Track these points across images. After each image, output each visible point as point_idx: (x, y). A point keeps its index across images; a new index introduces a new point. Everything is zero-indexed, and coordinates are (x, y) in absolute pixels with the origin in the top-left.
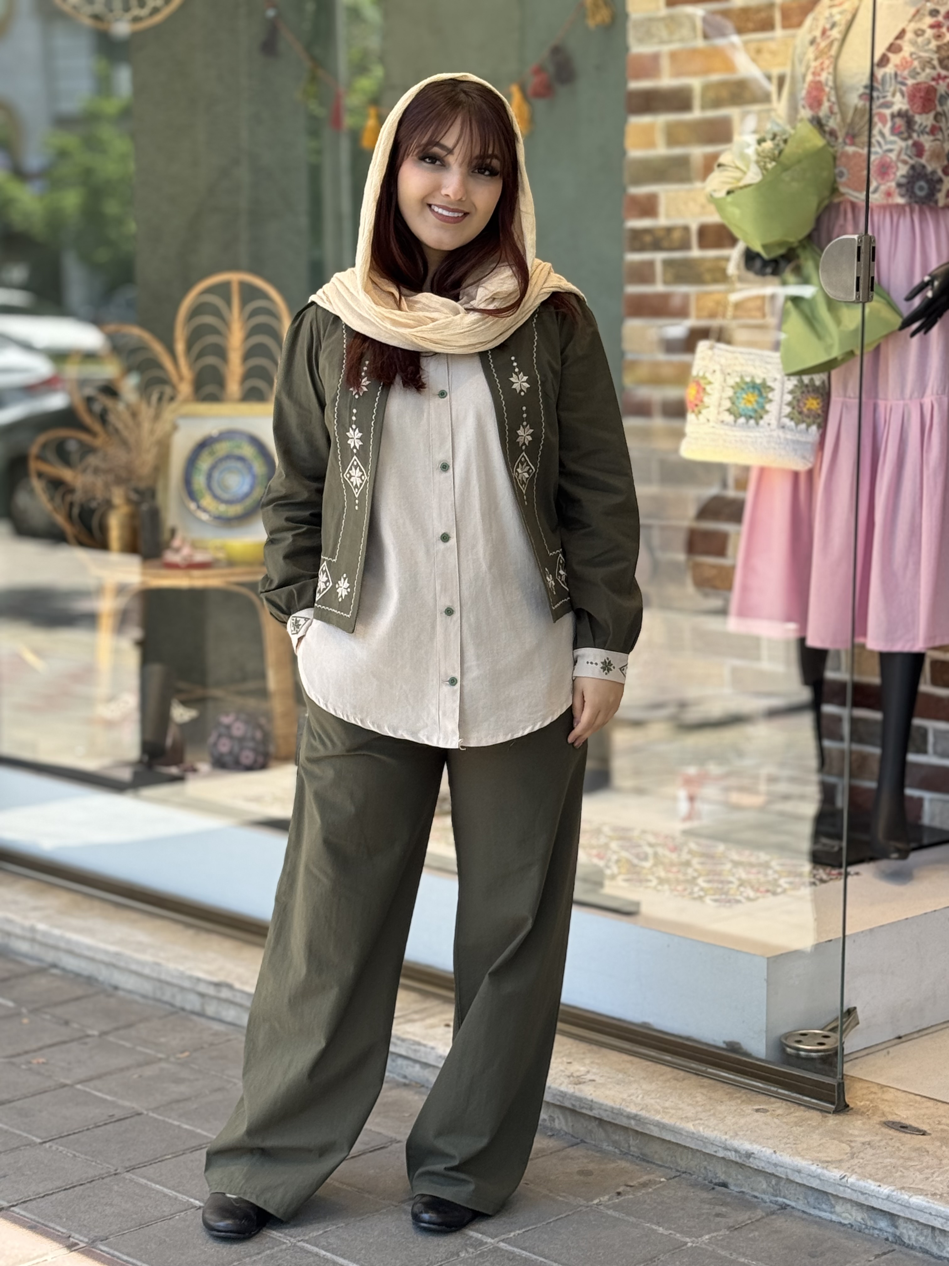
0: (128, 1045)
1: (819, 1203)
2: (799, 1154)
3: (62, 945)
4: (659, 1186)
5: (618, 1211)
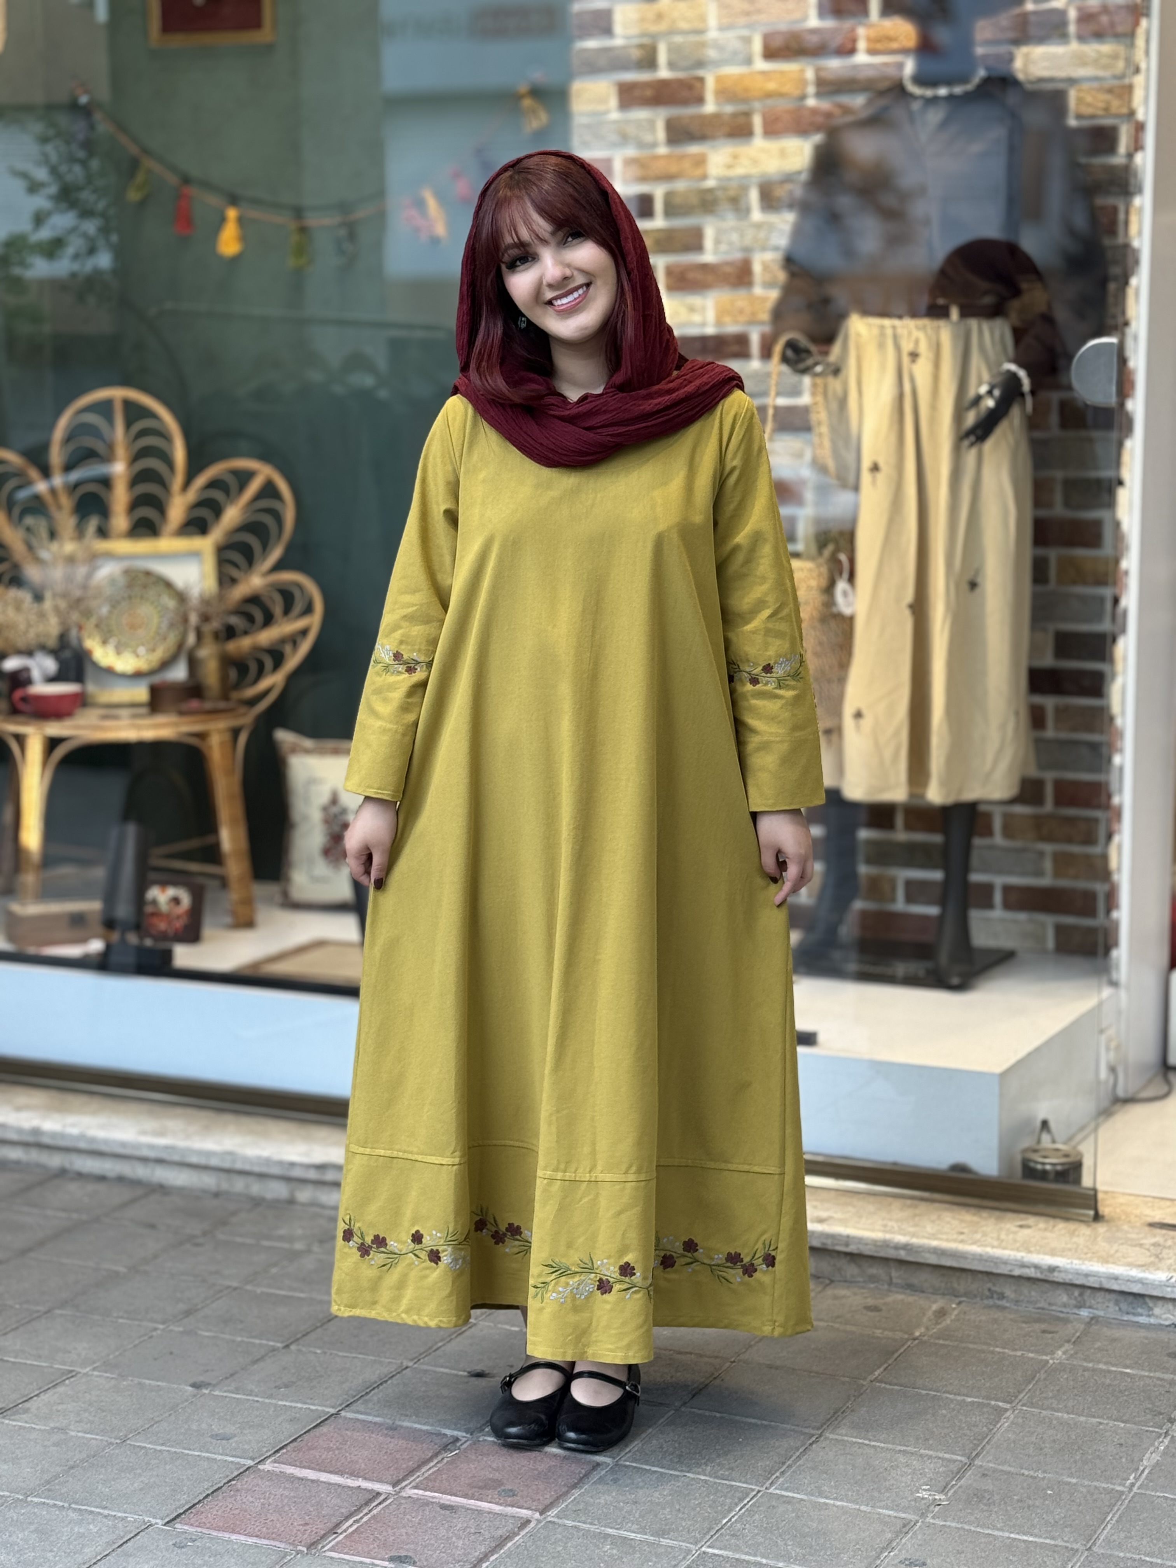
0: (249, 1241)
1: (1133, 1308)
2: (1107, 1262)
4: (956, 1312)
5: (946, 1340)
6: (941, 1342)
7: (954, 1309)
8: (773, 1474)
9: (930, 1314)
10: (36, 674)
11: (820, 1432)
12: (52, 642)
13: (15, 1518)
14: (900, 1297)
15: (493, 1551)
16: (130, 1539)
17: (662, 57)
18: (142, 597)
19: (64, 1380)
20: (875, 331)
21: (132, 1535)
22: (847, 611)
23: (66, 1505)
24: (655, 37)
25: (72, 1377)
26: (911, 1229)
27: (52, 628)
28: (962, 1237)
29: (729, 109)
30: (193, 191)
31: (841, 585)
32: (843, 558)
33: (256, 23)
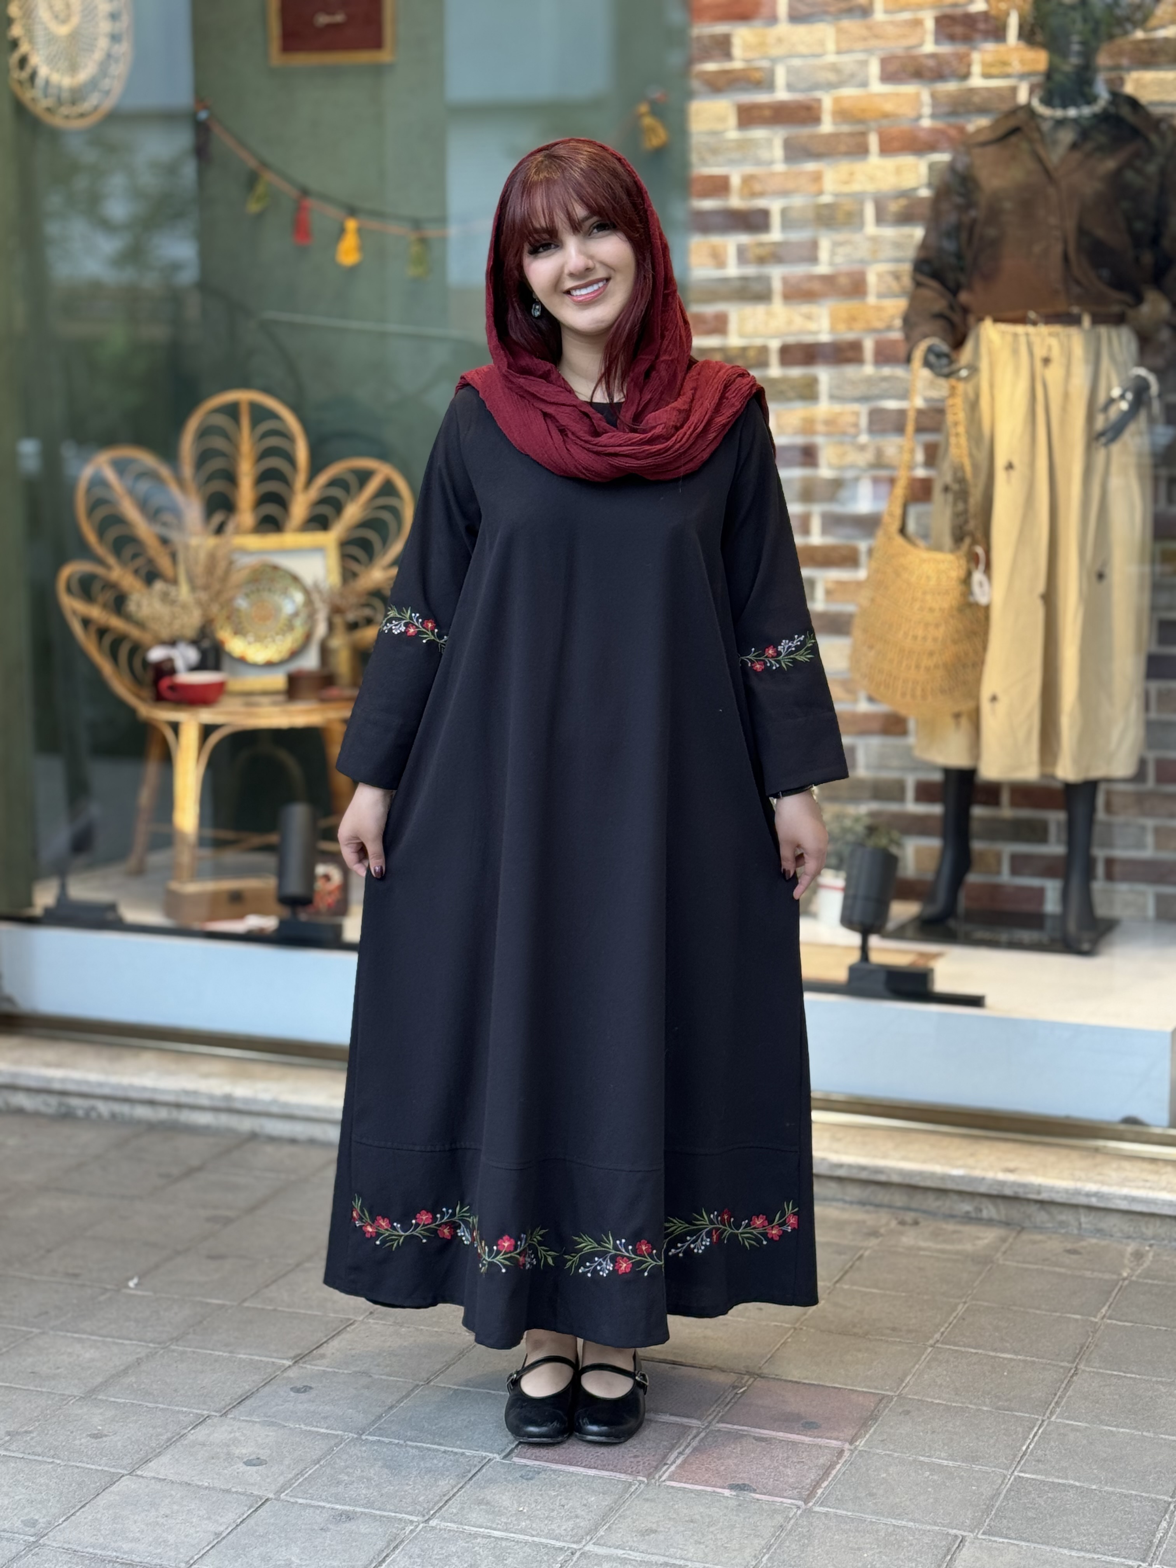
3: (275, 1109)
4: (1151, 1254)
5: (1154, 1279)
6: (1150, 1281)
7: (1148, 1251)
8: (1050, 1404)
9: (1128, 1255)
10: (180, 664)
11: (1075, 1365)
12: (190, 632)
13: (359, 1455)
14: (1094, 1241)
15: (822, 1479)
16: (476, 1473)
17: (780, 80)
18: (270, 590)
19: (345, 1328)
20: (1009, 338)
21: (477, 1469)
22: (983, 600)
23: (402, 1442)
24: (774, 60)
25: (351, 1324)
26: (1100, 1178)
27: (194, 620)
28: (1148, 1184)
29: (845, 128)
30: (312, 203)
31: (978, 576)
32: (979, 550)
33: (376, 43)
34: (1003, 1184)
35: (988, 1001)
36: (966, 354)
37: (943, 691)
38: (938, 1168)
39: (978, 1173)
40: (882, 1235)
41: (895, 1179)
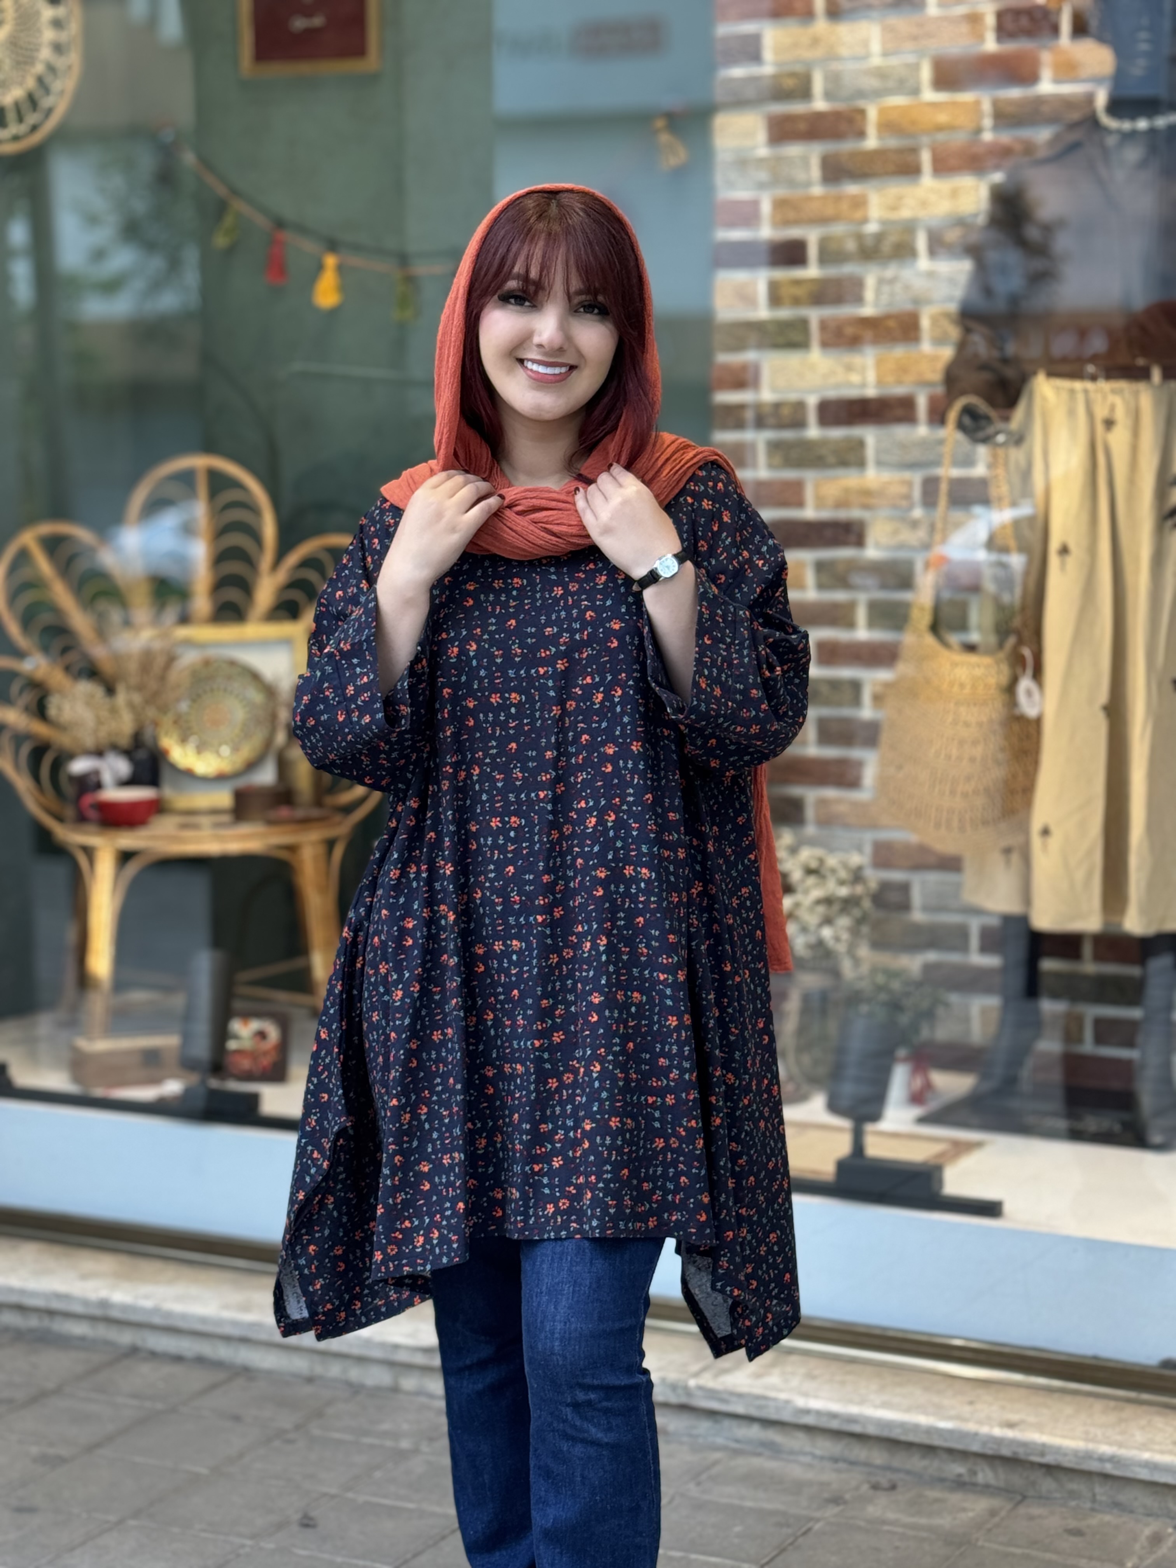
0: (348, 1437)
3: (157, 1320)
4: (1173, 1538)
7: (1170, 1535)
9: (1142, 1540)
10: (107, 778)
12: (125, 741)
14: (1107, 1518)
17: (818, 85)
18: (225, 690)
22: (1031, 712)
24: (809, 65)
26: (1119, 1438)
27: (125, 725)
29: (893, 143)
30: (288, 237)
31: (1025, 683)
32: (1027, 652)
33: (358, 50)
34: (999, 1441)
35: (1007, 1208)
36: (1019, 414)
37: (985, 823)
38: (923, 1420)
39: (971, 1427)
40: (845, 1502)
41: (871, 1430)
